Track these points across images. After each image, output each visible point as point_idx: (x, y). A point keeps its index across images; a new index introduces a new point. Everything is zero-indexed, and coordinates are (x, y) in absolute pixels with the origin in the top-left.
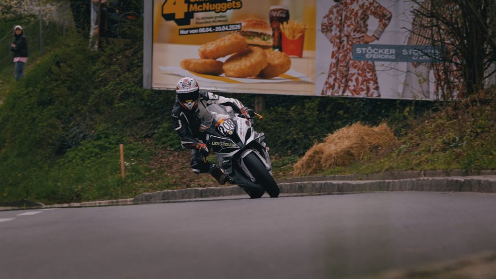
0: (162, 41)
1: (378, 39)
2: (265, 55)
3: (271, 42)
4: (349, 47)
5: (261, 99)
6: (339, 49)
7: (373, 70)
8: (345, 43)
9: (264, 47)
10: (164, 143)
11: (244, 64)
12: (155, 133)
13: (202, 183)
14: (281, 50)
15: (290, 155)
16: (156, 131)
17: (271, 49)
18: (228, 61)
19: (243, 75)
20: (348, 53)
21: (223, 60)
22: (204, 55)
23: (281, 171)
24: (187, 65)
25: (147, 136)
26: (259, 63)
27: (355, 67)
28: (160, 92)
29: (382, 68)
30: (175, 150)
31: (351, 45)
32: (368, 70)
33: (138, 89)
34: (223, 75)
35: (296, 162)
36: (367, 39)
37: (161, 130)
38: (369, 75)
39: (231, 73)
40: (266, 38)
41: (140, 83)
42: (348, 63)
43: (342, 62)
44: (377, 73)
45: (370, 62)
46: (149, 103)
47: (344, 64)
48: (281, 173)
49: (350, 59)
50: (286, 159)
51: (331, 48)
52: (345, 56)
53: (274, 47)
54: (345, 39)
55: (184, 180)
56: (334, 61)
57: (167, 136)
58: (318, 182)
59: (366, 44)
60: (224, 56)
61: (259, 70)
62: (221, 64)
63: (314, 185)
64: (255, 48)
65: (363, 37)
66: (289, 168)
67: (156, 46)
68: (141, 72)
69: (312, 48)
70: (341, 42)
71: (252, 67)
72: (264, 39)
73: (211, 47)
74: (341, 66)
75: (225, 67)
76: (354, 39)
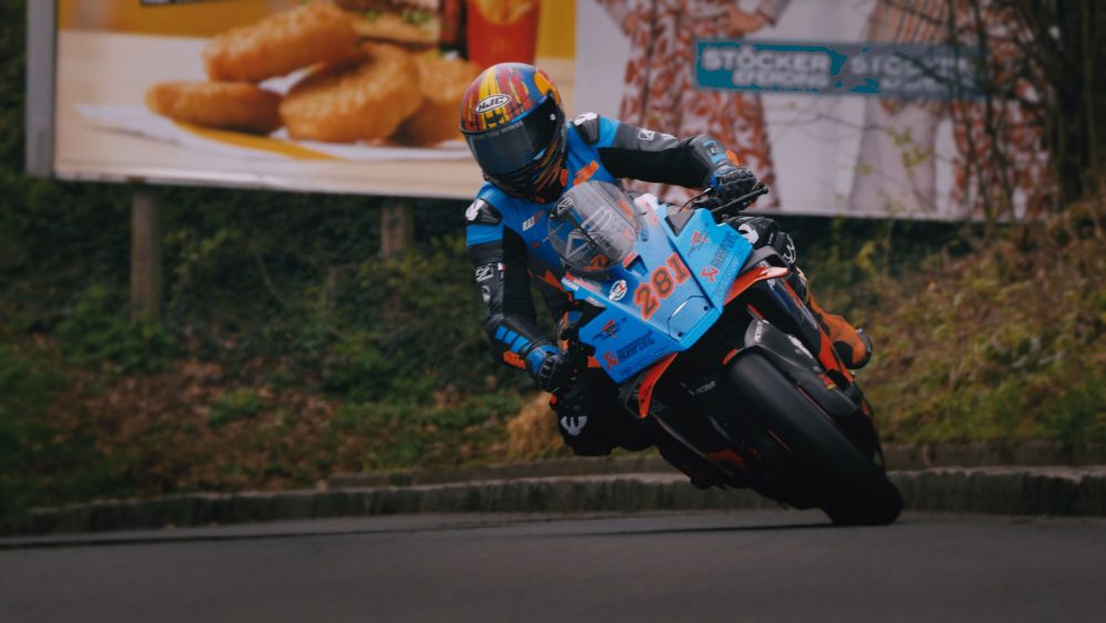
0: (85, 24)
1: (772, 22)
2: (412, 72)
3: (432, 30)
4: (681, 46)
5: (399, 212)
6: (650, 52)
7: (757, 121)
8: (669, 34)
9: (413, 48)
10: (92, 349)
11: (348, 98)
12: (61, 318)
13: (212, 477)
14: (464, 55)
15: (494, 392)
16: (67, 311)
17: (433, 54)
18: (299, 89)
19: (344, 133)
20: (678, 68)
21: (280, 85)
22: (222, 70)
23: (465, 440)
24: (167, 101)
25: (38, 328)
26: (396, 97)
27: (702, 112)
28: (78, 188)
29: (790, 115)
30: (128, 372)
31: (688, 42)
32: (740, 122)
33: (10, 178)
34: (281, 134)
35: (516, 413)
36: (737, 23)
37: (82, 308)
38: (744, 139)
39: (306, 129)
40: (417, 16)
41: (17, 156)
42: (678, 98)
43: (658, 94)
44: (773, 132)
45: (748, 97)
46: (43, 222)
47: (665, 100)
48: (465, 449)
49: (685, 86)
50: (482, 404)
51: (624, 51)
52: (669, 77)
53: (444, 47)
54: (668, 21)
55: (157, 469)
56: (634, 91)
57: (102, 327)
58: (595, 479)
59: (736, 39)
60: (283, 73)
61: (393, 121)
62: (275, 99)
63: (579, 488)
64: (382, 50)
65: (726, 15)
66: (492, 430)
67: (69, 40)
68: (20, 121)
69: (565, 49)
70: (657, 32)
71: (373, 108)
72: (411, 22)
73: (242, 42)
74: (656, 108)
75: (289, 109)
76: (697, 21)
